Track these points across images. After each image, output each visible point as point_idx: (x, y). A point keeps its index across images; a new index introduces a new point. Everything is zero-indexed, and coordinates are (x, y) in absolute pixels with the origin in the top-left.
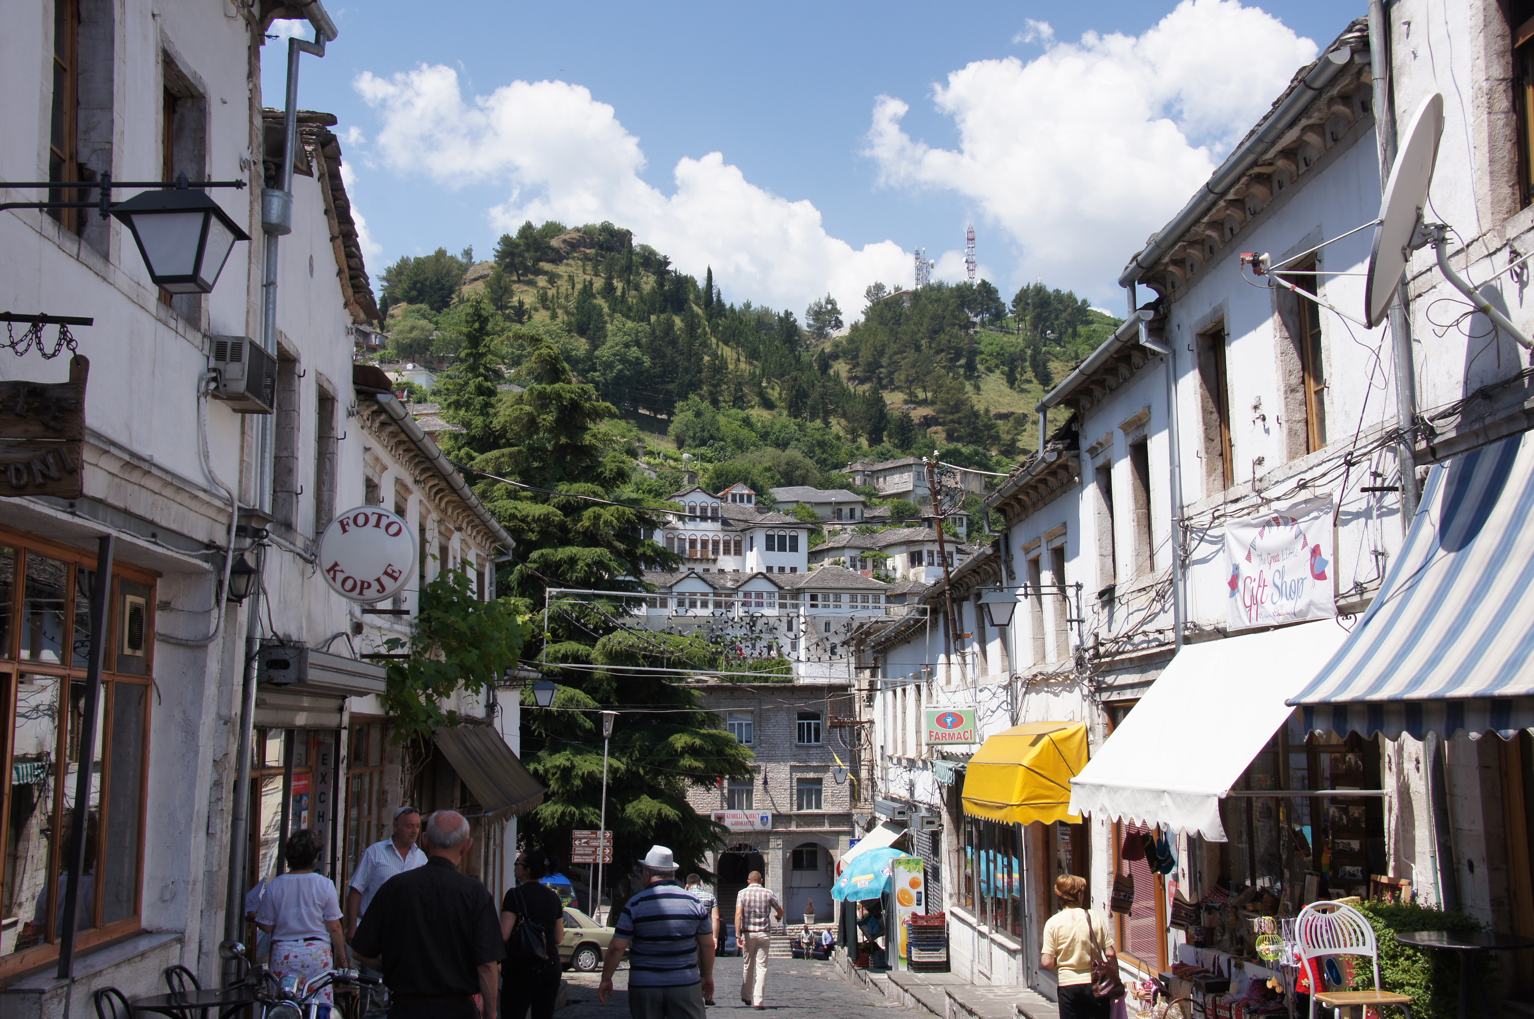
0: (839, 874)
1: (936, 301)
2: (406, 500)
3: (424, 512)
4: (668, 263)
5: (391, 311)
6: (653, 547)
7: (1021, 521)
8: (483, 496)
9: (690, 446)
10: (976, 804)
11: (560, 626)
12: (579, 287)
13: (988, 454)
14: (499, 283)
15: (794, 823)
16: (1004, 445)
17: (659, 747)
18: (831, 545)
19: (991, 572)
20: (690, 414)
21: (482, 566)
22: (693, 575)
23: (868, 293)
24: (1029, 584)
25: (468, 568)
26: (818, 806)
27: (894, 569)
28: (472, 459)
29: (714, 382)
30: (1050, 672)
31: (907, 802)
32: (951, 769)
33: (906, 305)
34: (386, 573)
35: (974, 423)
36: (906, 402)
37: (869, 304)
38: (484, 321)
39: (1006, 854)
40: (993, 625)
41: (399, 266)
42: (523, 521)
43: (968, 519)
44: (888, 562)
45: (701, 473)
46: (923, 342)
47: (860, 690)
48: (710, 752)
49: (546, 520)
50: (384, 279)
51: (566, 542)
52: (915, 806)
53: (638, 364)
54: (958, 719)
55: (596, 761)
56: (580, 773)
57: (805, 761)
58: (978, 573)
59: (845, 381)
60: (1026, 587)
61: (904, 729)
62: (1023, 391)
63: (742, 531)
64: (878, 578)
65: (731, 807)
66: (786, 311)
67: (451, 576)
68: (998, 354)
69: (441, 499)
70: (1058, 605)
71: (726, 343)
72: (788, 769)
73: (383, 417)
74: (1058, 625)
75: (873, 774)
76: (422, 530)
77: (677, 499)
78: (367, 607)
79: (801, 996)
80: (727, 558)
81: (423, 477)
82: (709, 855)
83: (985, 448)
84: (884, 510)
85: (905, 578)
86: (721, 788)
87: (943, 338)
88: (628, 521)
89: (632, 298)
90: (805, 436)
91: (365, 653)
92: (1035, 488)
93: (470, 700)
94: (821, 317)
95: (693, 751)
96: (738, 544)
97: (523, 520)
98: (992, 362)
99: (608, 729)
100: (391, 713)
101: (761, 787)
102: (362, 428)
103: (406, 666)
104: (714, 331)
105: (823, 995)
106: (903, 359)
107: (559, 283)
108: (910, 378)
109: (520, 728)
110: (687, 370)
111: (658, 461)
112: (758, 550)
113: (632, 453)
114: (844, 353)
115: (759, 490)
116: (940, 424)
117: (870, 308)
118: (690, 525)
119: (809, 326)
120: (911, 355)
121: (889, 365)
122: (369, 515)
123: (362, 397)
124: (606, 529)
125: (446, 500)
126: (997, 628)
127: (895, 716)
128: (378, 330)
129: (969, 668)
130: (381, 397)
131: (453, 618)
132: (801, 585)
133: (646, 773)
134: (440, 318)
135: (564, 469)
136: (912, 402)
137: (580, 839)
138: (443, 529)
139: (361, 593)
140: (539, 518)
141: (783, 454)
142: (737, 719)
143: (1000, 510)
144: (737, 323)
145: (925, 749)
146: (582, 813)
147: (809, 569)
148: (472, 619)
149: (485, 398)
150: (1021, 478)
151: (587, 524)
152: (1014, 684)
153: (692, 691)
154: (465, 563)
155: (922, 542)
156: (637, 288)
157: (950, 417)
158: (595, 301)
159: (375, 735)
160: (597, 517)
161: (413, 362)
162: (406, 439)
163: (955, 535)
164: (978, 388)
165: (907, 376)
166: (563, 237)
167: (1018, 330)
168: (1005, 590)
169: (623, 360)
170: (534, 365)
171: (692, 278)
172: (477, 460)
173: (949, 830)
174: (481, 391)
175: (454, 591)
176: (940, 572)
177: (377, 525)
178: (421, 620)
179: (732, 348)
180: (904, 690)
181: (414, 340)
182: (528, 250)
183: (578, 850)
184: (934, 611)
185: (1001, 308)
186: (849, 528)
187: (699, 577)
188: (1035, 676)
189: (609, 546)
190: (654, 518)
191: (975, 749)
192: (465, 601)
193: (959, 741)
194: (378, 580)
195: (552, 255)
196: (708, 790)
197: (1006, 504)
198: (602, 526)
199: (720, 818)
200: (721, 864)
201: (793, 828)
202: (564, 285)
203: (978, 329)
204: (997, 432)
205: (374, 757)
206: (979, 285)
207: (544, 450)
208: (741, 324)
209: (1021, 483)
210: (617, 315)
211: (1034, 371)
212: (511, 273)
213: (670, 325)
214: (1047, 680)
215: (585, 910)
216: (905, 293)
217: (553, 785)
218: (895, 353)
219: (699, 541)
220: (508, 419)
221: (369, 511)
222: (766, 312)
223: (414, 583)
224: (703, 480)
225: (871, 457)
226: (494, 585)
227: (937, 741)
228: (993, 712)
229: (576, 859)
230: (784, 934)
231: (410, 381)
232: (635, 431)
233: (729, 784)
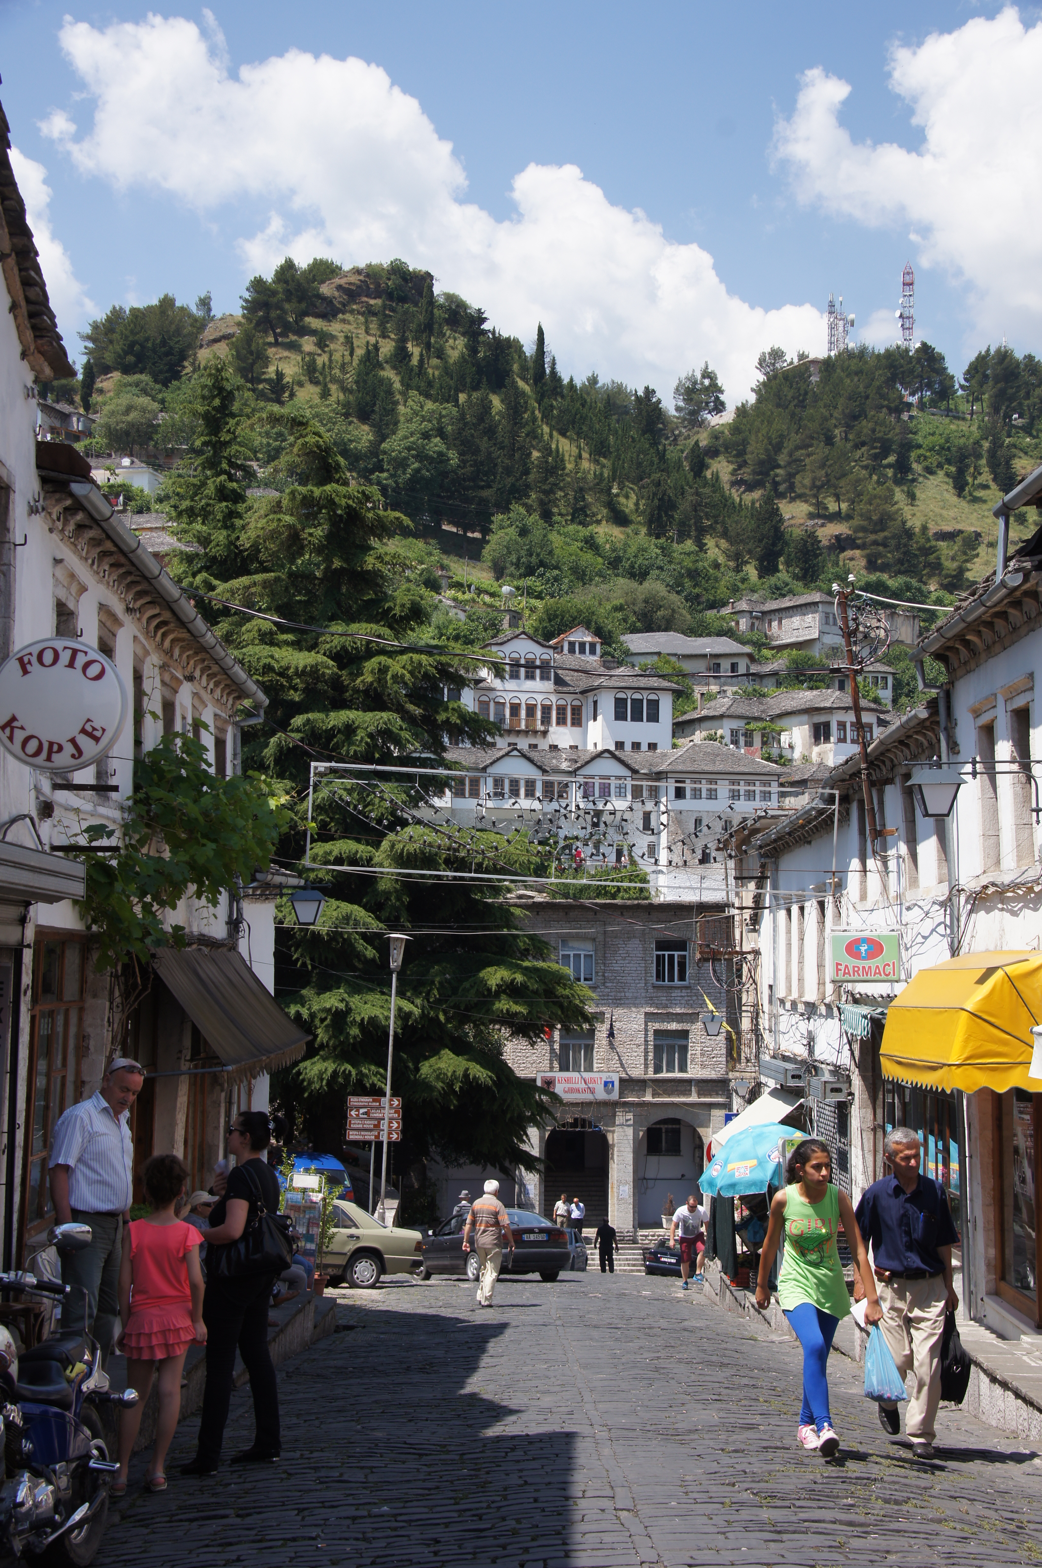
0: (710, 1160)
1: (856, 374)
2: (114, 635)
3: (140, 652)
4: (484, 320)
5: (99, 385)
6: (459, 711)
7: (968, 672)
8: (228, 639)
9: (512, 575)
10: (899, 1063)
11: (332, 819)
12: (360, 352)
13: (924, 588)
14: (250, 346)
15: (649, 1091)
16: (947, 576)
17: (466, 985)
18: (704, 713)
19: (925, 743)
20: (512, 532)
21: (223, 731)
22: (515, 753)
23: (762, 362)
24: (978, 759)
25: (203, 732)
26: (683, 1068)
27: (791, 747)
28: (212, 588)
29: (546, 487)
30: (1006, 882)
31: (804, 1062)
32: (865, 1017)
33: (814, 379)
34: (83, 731)
35: (905, 545)
36: (811, 516)
37: (762, 378)
38: (227, 397)
39: (940, 1136)
40: (926, 814)
41: (109, 319)
42: (281, 674)
43: (895, 679)
44: (783, 738)
45: (527, 613)
46: (837, 431)
47: (741, 908)
48: (536, 992)
49: (312, 673)
50: (88, 338)
51: (340, 704)
52: (815, 1068)
53: (441, 462)
54: (876, 947)
55: (380, 1003)
56: (358, 1019)
57: (666, 1007)
58: (907, 746)
59: (727, 487)
60: (974, 763)
61: (801, 962)
62: (975, 500)
63: (583, 692)
64: (769, 759)
65: (564, 1068)
66: (647, 388)
67: (179, 742)
68: (942, 448)
69: (164, 635)
70: (1018, 788)
71: (563, 434)
72: (641, 1018)
73: (80, 516)
74: (1018, 817)
75: (757, 1024)
76: (138, 678)
77: (494, 649)
78: (59, 781)
79: (655, 1325)
80: (561, 729)
81: (139, 604)
82: (533, 1132)
83: (920, 581)
84: (779, 664)
85: (806, 759)
86: (551, 1042)
87: (866, 426)
88: (426, 676)
89: (433, 368)
90: (670, 562)
91: (56, 843)
92: (990, 625)
93: (205, 913)
94: (695, 396)
95: (512, 990)
96: (577, 712)
97: (283, 673)
98: (934, 460)
99: (396, 960)
100: (95, 928)
101: (605, 1042)
102: (51, 530)
103: (114, 863)
104: (546, 416)
105: (686, 1323)
106: (809, 455)
107: (332, 346)
108: (818, 483)
109: (275, 954)
110: (508, 471)
111: (467, 596)
112: (605, 719)
113: (433, 585)
114: (727, 448)
115: (606, 637)
116: (858, 547)
117: (764, 384)
118: (511, 685)
119: (678, 409)
120: (820, 450)
121: (789, 464)
122: (60, 650)
123: (49, 487)
124: (396, 687)
125: (171, 637)
126: (932, 819)
127: (789, 945)
128: (82, 411)
129: (893, 877)
130: (77, 488)
131: (180, 800)
132: (663, 767)
133: (448, 1020)
134: (168, 395)
135: (339, 604)
136: (819, 516)
137: (358, 1108)
138: (167, 678)
139: (49, 759)
140: (303, 671)
141: (641, 588)
142: (573, 949)
143: (939, 656)
144: (578, 405)
145: (829, 988)
146: (360, 1073)
147: (674, 746)
148: (206, 801)
149: (229, 504)
150: (969, 612)
151: (370, 679)
152: (955, 900)
153: (512, 909)
154: (198, 725)
155: (830, 710)
156: (440, 354)
157: (873, 537)
158: (382, 373)
159: (72, 958)
160: (383, 670)
161: (131, 455)
162: (114, 549)
163: (876, 700)
164: (912, 496)
165: (814, 480)
166: (337, 281)
167: (972, 414)
168: (945, 767)
169: (421, 456)
170: (297, 459)
171: (516, 341)
172: (218, 591)
173: (861, 1100)
174: (223, 494)
175: (182, 763)
176: (856, 749)
177: (71, 665)
178: (136, 802)
179: (571, 440)
180: (802, 909)
181: (132, 425)
182: (288, 300)
183: (355, 1123)
184: (845, 800)
185: (947, 383)
186: (730, 690)
187: (524, 756)
188: (985, 887)
189: (400, 709)
190: (462, 672)
191: (899, 989)
192: (197, 776)
193: (877, 977)
194: (73, 741)
195: (322, 307)
196: (533, 1044)
197: (949, 648)
198: (390, 682)
199: (549, 1083)
200: (551, 1144)
201: (648, 1098)
202: (338, 349)
203: (914, 413)
204: (939, 558)
205: (70, 989)
206: (918, 351)
207: (310, 577)
208: (583, 405)
209: (970, 619)
210: (413, 393)
211: (993, 471)
212: (265, 332)
213: (486, 407)
214: (1002, 893)
215: (363, 1204)
216: (814, 362)
217: (322, 1035)
218: (798, 448)
219: (523, 707)
220: (261, 533)
221: (59, 644)
222: (618, 390)
223: (124, 748)
224: (529, 623)
225: (761, 592)
226: (239, 757)
227: (847, 977)
228: (925, 938)
229: (352, 1136)
230: (635, 1242)
231: (127, 482)
232: (437, 555)
233: (561, 1037)
